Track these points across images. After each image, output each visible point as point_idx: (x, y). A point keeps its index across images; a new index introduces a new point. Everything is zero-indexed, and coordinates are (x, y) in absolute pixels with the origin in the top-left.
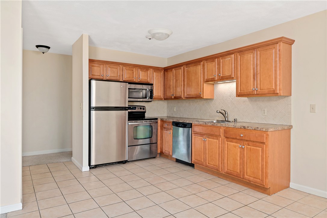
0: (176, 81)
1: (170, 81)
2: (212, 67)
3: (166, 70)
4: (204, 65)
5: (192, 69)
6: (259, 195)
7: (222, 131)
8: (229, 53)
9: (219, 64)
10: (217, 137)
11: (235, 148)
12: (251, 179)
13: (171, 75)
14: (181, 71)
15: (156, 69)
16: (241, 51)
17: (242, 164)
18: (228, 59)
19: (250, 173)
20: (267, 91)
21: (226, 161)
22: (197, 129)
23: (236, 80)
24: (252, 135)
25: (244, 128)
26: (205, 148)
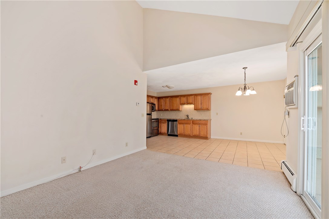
0: (165, 103)
1: (162, 103)
2: (184, 100)
3: (159, 98)
4: (180, 98)
5: (174, 99)
6: (205, 140)
7: (191, 121)
8: (191, 95)
9: (187, 98)
10: (190, 124)
11: (196, 127)
12: (203, 136)
13: (162, 101)
14: (168, 100)
15: (156, 98)
16: (196, 95)
17: (200, 132)
18: (191, 97)
19: (202, 134)
20: (205, 109)
21: (193, 132)
22: (180, 122)
23: (194, 104)
24: (203, 122)
25: (200, 120)
26: (184, 128)
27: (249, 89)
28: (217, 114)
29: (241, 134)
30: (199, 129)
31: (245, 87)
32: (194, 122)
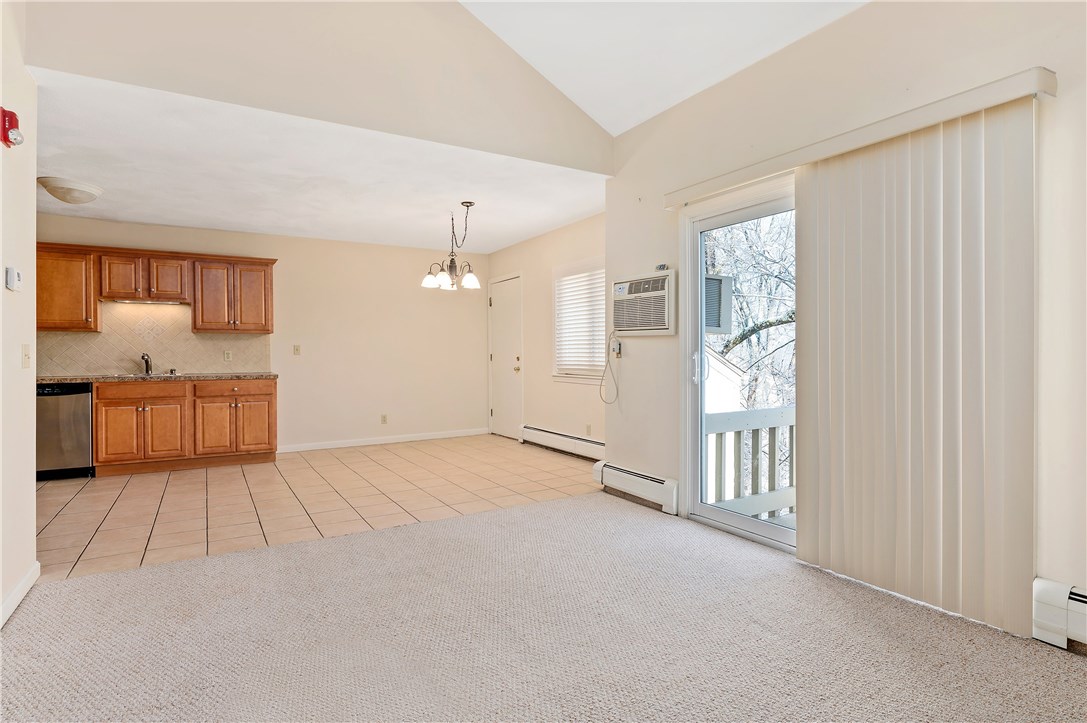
4: (100, 262)
7: (189, 387)
9: (149, 270)
10: (178, 399)
11: (218, 413)
12: (252, 447)
16: (200, 261)
17: (235, 431)
18: (175, 265)
19: (249, 441)
20: (252, 327)
21: (199, 435)
22: (111, 393)
23: (193, 304)
24: (253, 387)
25: (238, 378)
26: (141, 425)
27: (470, 271)
28: (296, 350)
29: (384, 420)
30: (235, 421)
31: (452, 261)
32: (200, 389)
